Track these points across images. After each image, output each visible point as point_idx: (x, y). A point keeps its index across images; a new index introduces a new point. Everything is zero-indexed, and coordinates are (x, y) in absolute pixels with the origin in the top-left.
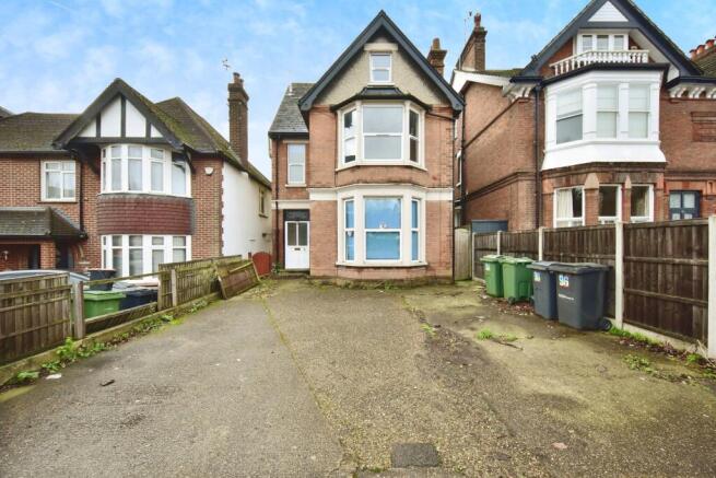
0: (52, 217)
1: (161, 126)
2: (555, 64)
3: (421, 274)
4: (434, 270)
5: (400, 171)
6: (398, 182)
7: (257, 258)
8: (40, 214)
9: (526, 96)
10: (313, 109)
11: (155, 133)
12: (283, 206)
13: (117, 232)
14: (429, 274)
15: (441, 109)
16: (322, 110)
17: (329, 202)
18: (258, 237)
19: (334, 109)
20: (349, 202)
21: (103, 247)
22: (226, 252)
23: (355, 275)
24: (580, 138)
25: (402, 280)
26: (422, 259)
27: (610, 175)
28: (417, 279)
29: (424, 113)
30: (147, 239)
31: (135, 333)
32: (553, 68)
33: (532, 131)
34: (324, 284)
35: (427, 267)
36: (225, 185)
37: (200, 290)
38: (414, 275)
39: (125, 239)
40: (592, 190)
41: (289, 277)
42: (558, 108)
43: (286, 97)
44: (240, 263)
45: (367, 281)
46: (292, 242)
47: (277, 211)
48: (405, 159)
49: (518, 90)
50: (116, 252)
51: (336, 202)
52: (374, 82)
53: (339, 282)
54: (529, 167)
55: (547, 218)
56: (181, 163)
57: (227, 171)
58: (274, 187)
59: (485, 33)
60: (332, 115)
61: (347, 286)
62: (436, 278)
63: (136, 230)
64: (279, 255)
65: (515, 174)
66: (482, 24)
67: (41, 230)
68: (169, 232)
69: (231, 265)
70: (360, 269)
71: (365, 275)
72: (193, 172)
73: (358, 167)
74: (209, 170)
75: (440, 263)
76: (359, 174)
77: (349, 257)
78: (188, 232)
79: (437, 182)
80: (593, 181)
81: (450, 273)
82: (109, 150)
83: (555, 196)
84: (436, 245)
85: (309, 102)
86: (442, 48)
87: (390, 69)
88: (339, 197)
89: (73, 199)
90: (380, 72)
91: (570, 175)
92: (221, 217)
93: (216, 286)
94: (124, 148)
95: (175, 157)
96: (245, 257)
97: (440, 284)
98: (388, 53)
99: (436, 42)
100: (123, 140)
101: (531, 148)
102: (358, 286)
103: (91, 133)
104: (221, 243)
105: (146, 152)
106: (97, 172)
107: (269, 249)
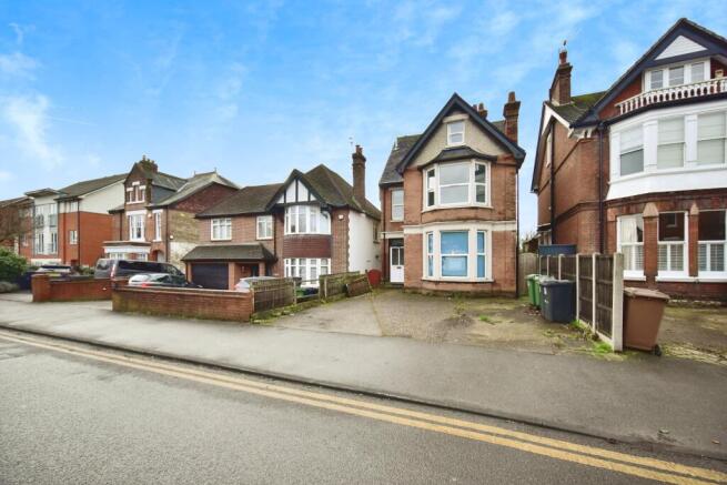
0: (261, 247)
1: (316, 195)
2: (621, 104)
3: (487, 288)
4: (499, 285)
5: (468, 211)
6: (465, 220)
7: (370, 274)
8: (257, 247)
9: (589, 136)
10: (406, 170)
11: (313, 198)
12: (389, 236)
13: (293, 256)
14: (495, 289)
15: (506, 159)
16: (411, 171)
17: (417, 235)
18: (372, 258)
19: (421, 169)
20: (430, 235)
21: (286, 265)
22: (351, 269)
23: (433, 287)
24: (642, 170)
25: (468, 292)
26: (488, 276)
27: (672, 204)
28: (483, 292)
29: (490, 164)
30: (308, 260)
31: (312, 306)
32: (619, 107)
33: (595, 167)
34: (414, 293)
35: (493, 283)
36: (351, 225)
37: (336, 291)
38: (480, 289)
39: (297, 260)
40: (650, 218)
41: (392, 288)
42: (621, 144)
43: (393, 151)
44: (359, 276)
45: (442, 291)
46: (395, 263)
47: (384, 240)
48: (472, 201)
49: (580, 133)
50: (293, 268)
51: (421, 235)
52: (451, 144)
53: (424, 292)
54: (593, 198)
55: (610, 243)
56: (325, 213)
57: (352, 216)
58: (382, 218)
59: (570, 68)
60: (418, 173)
61: (428, 294)
62: (501, 292)
63: (303, 256)
64: (386, 272)
65: (579, 205)
66: (568, 60)
67: (259, 256)
68: (319, 257)
69: (354, 277)
70: (437, 283)
71: (441, 287)
72: (332, 218)
73: (435, 210)
74: (341, 217)
75: (506, 281)
76: (436, 216)
77: (431, 274)
78: (329, 256)
79: (502, 216)
80: (652, 210)
81: (514, 288)
82: (290, 209)
83: (618, 223)
84: (501, 266)
85: (403, 167)
86: (517, 99)
87: (463, 133)
88: (424, 231)
89: (271, 238)
90: (456, 137)
91: (630, 205)
92: (348, 246)
93: (344, 289)
94: (297, 208)
95: (322, 209)
96: (363, 272)
97: (505, 297)
98: (462, 120)
99: (512, 95)
100: (297, 203)
101: (594, 181)
102: (435, 295)
103: (281, 201)
104: (348, 263)
105: (308, 209)
106: (283, 221)
107: (379, 268)
